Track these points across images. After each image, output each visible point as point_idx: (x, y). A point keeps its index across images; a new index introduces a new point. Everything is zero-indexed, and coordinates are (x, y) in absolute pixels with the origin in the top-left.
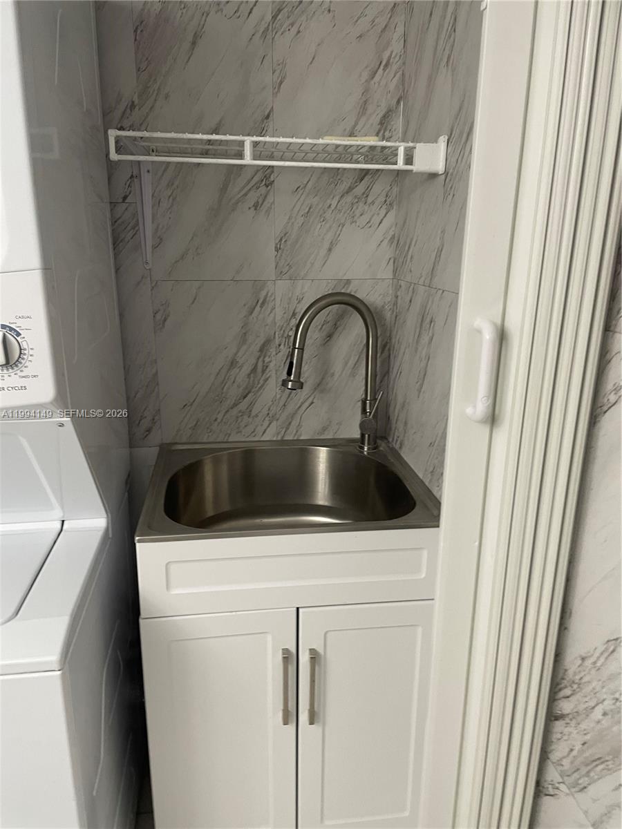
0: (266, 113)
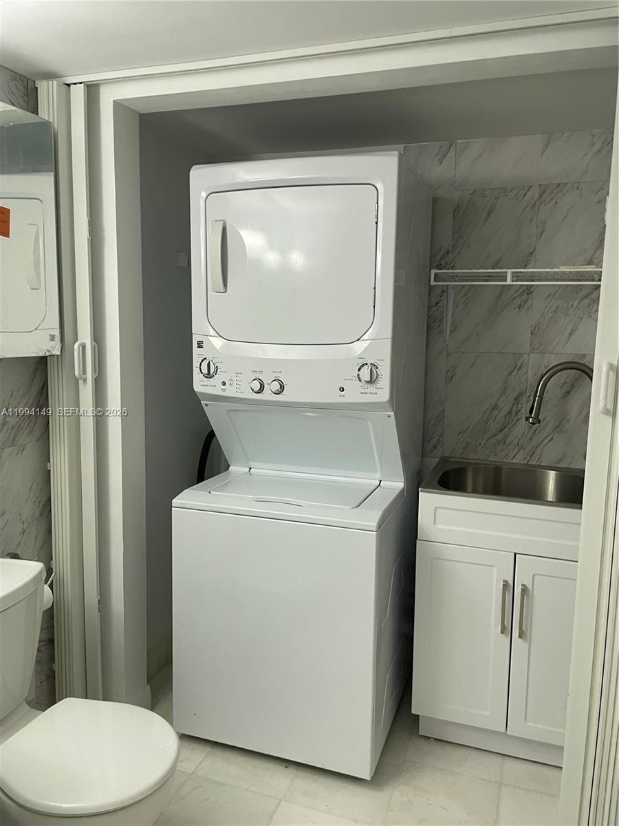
0: (531, 251)
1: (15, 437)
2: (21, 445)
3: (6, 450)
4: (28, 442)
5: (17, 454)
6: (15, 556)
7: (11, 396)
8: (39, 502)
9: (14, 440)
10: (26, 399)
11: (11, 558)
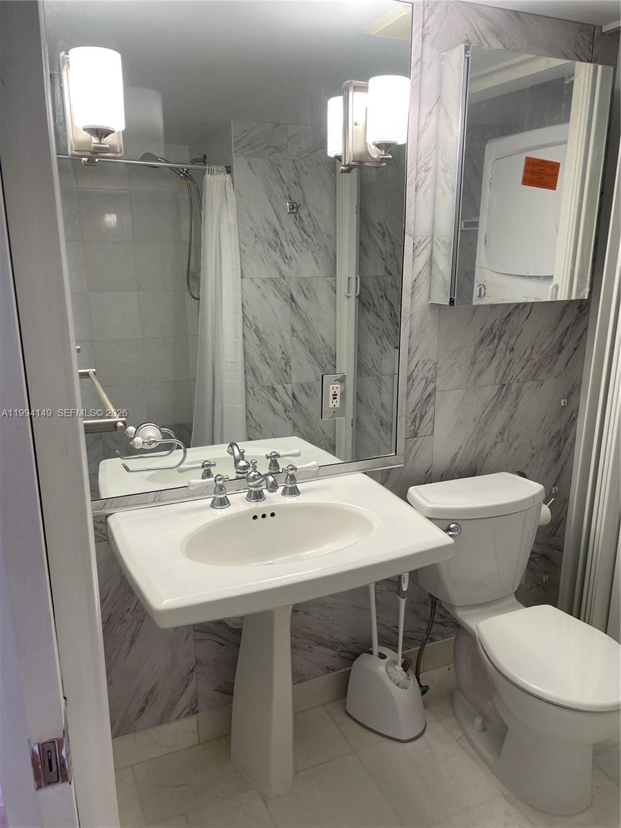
1: (537, 371)
2: (541, 380)
3: (527, 383)
4: (547, 379)
5: (536, 387)
6: (523, 475)
7: (538, 335)
8: (550, 433)
9: (535, 375)
10: (550, 339)
11: (520, 476)
